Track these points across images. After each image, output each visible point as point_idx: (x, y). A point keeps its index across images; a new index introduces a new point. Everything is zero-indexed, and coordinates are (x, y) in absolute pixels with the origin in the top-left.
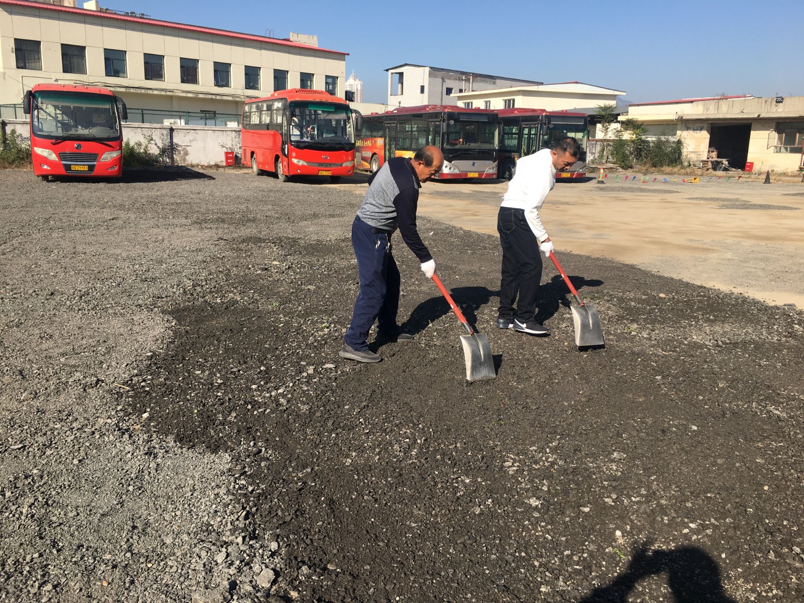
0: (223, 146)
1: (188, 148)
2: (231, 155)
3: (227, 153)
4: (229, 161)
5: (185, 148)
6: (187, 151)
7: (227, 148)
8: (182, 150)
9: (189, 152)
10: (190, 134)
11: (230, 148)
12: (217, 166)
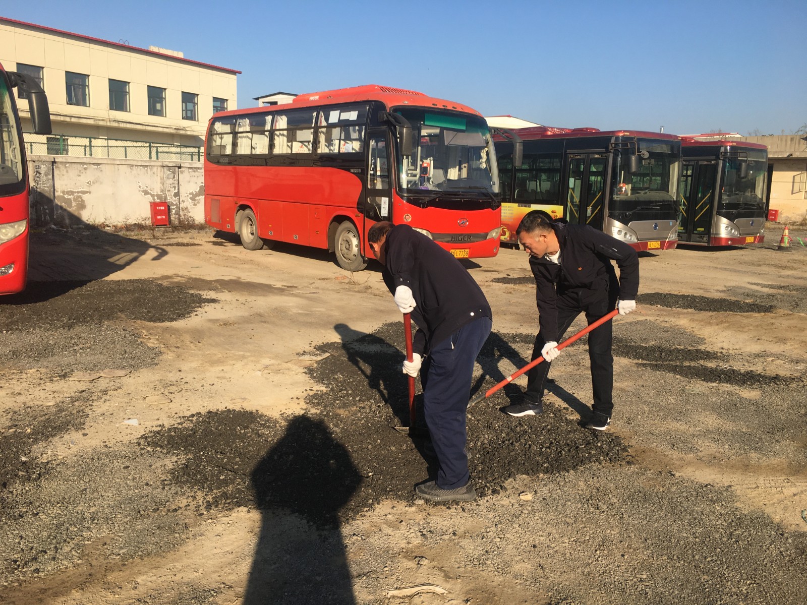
0: (146, 193)
1: (85, 197)
2: (163, 208)
3: (154, 205)
4: (159, 217)
5: (80, 197)
6: (83, 201)
7: (153, 196)
8: (75, 200)
9: (87, 203)
10: (88, 171)
11: (157, 195)
12: (140, 227)
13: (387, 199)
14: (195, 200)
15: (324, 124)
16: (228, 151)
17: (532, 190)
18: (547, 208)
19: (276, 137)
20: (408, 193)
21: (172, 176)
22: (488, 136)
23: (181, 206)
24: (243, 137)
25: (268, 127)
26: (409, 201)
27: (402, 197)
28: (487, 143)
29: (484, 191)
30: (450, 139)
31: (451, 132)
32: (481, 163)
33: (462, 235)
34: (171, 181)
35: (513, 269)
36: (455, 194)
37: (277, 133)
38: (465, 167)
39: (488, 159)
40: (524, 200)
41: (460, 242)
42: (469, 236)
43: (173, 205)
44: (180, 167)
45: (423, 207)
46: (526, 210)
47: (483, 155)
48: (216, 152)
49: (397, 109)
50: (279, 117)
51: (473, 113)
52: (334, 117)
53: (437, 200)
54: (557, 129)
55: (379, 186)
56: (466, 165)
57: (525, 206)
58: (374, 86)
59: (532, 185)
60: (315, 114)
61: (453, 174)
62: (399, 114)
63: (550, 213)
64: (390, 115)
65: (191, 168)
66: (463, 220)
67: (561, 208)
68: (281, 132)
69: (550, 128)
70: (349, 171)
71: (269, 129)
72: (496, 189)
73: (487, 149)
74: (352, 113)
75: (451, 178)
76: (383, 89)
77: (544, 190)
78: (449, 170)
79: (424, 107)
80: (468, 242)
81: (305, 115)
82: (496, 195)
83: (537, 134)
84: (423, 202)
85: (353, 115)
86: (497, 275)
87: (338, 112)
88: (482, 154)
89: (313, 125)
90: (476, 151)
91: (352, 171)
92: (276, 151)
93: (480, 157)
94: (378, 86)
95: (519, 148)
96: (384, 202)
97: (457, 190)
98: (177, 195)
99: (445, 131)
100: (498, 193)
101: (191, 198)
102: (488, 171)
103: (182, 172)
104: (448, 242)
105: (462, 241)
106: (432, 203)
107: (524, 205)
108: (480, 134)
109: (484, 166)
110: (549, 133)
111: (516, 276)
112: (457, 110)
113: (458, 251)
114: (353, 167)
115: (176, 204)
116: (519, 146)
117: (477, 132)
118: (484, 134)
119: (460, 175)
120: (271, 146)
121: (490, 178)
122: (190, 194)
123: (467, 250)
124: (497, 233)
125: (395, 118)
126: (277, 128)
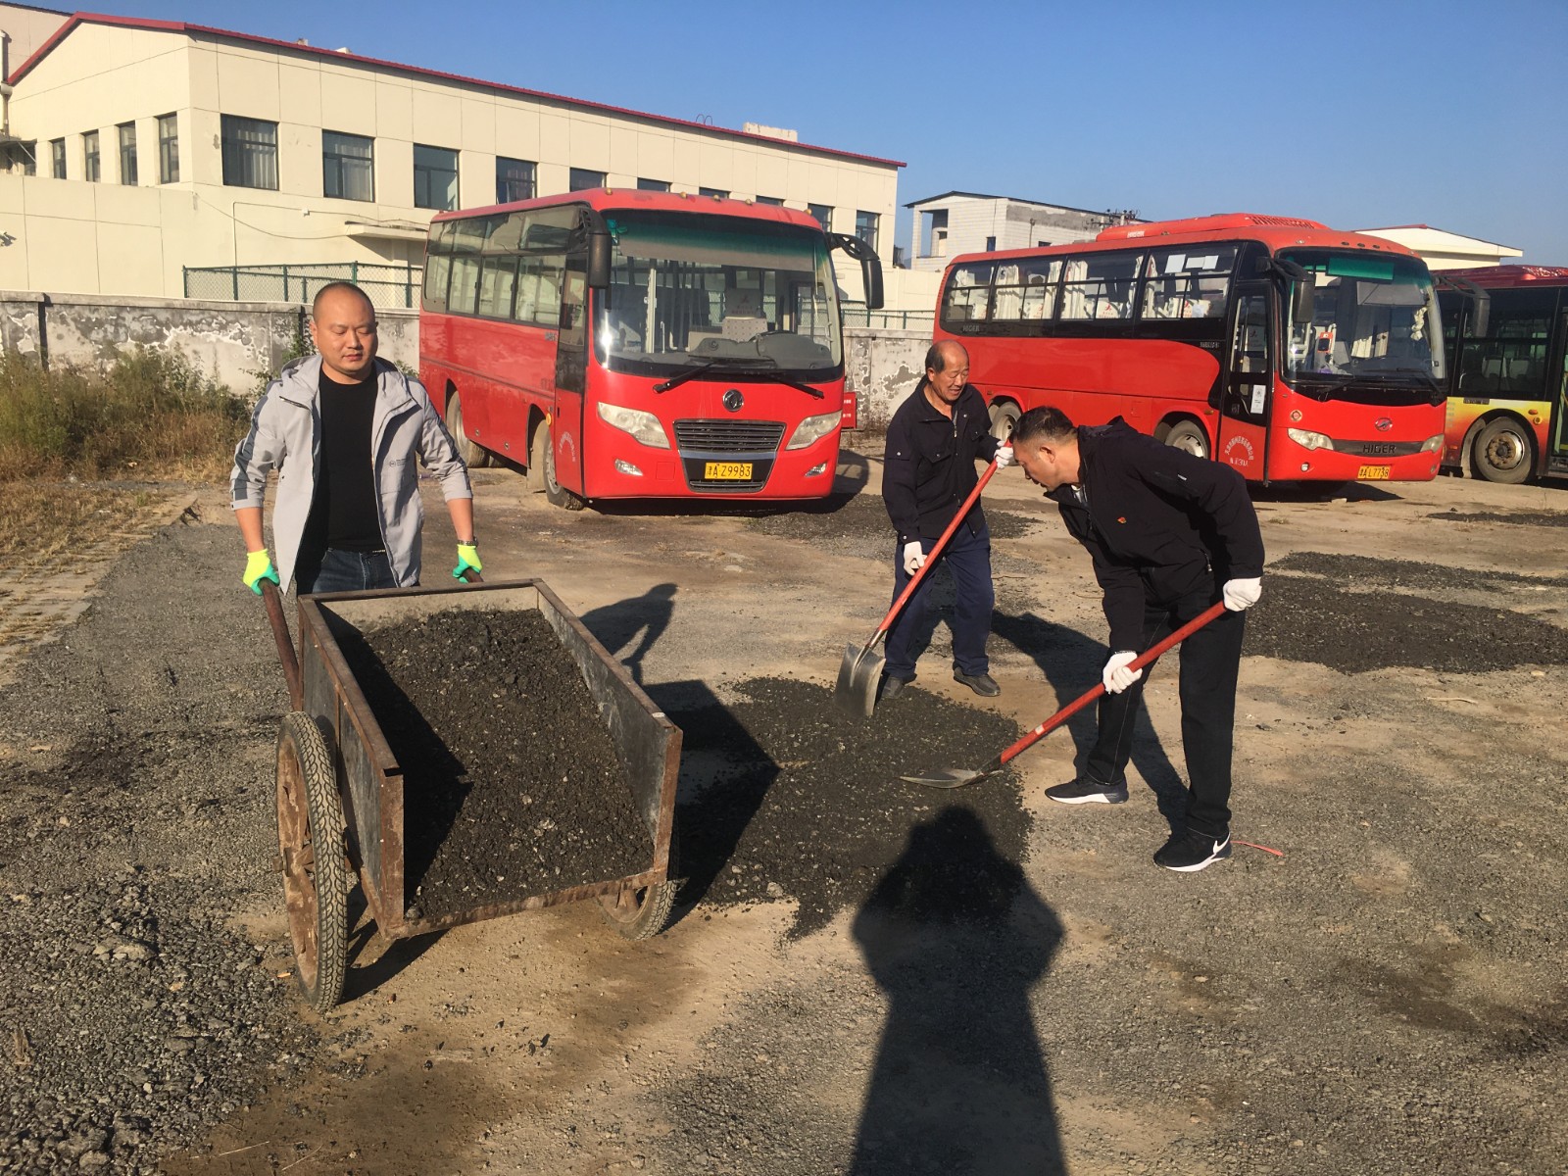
13: (1263, 388)
14: (892, 390)
15: (1154, 274)
16: (979, 313)
17: (1493, 375)
18: (1521, 407)
19: (1066, 293)
20: (1297, 379)
21: (862, 353)
22: (1429, 289)
23: (872, 398)
24: (1006, 293)
25: (1054, 277)
26: (1299, 390)
27: (1289, 385)
28: (1427, 299)
29: (1420, 376)
30: (1365, 295)
31: (1368, 284)
32: (1412, 332)
33: (1380, 443)
34: (861, 359)
35: (1460, 504)
36: (1375, 380)
37: (1069, 287)
38: (1384, 337)
39: (1428, 324)
40: (1475, 392)
41: (1377, 454)
42: (1392, 446)
43: (862, 397)
44: (874, 338)
45: (1322, 400)
46: (1481, 409)
47: (1419, 318)
48: (955, 315)
49: (1286, 253)
50: (1073, 264)
51: (1406, 253)
52: (1175, 264)
53: (1345, 389)
54: (1544, 268)
55: (1246, 368)
56: (1386, 335)
57: (1479, 403)
58: (1242, 215)
59: (1492, 367)
60: (1140, 259)
61: (1362, 349)
62: (1290, 260)
63: (1524, 413)
64: (1276, 262)
65: (889, 339)
66: (1384, 421)
67: (1548, 405)
68: (1076, 286)
69: (1530, 267)
70: (1198, 346)
71: (1056, 280)
72: (1439, 373)
73: (1425, 309)
74: (1208, 258)
75: (1358, 355)
76: (1256, 219)
77: (1514, 375)
78: (1356, 343)
79: (1329, 248)
80: (1390, 456)
81: (1123, 260)
82: (1440, 382)
83: (1506, 279)
84: (1322, 392)
85: (1210, 262)
86: (1434, 510)
87: (1184, 256)
88: (1416, 317)
89: (1136, 276)
90: (1406, 313)
91: (1205, 345)
92: (1066, 315)
93: (1414, 323)
94: (1248, 215)
95: (1482, 307)
96: (1259, 393)
97: (1374, 374)
98: (867, 381)
99: (1358, 283)
100: (1442, 380)
101: (886, 387)
102: (1427, 342)
103: (876, 346)
104: (1357, 454)
105: (1381, 454)
106: (1338, 394)
107: (1475, 399)
108: (1416, 286)
109: (1418, 335)
110: (1529, 277)
111: (1468, 512)
112: (1381, 249)
113: (1372, 468)
114: (1206, 338)
115: (866, 396)
116: (1484, 304)
117: (1411, 283)
118: (1421, 286)
119: (1373, 351)
120: (1059, 305)
121: (1428, 356)
122: (885, 379)
123: (1387, 468)
124: (1437, 442)
125: (1285, 267)
126: (1070, 280)
